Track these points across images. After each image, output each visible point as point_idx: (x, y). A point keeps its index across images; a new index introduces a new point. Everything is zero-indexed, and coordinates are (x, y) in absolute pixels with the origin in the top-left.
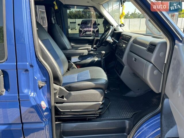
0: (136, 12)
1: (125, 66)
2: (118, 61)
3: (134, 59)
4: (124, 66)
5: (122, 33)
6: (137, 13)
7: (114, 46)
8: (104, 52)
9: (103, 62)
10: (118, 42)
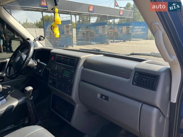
0: (28, 22)
1: (77, 105)
2: (53, 94)
3: (99, 96)
4: (74, 105)
5: (52, 51)
6: (30, 23)
7: (40, 71)
8: (30, 88)
9: (32, 105)
10: (46, 65)
